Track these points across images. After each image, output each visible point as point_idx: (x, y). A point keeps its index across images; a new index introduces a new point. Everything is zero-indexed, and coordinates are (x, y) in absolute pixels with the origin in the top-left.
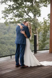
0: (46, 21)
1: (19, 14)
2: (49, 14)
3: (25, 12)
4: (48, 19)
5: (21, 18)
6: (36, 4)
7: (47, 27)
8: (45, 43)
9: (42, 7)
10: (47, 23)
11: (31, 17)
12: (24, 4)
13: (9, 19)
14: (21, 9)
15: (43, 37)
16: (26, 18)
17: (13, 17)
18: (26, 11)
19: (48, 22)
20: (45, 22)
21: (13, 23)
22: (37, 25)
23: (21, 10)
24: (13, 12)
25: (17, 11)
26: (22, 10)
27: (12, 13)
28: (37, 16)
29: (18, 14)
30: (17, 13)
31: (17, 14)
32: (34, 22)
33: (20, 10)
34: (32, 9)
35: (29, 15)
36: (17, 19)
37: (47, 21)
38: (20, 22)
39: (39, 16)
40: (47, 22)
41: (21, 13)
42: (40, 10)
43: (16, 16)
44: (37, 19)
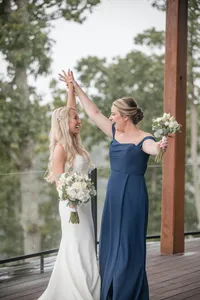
2: (84, 62)
9: (52, 22)
20: (57, 102)
22: (33, 122)
28: (28, 72)
32: (18, 105)
34: (4, 30)
39: (40, 72)
42: (45, 40)
44: (31, 90)
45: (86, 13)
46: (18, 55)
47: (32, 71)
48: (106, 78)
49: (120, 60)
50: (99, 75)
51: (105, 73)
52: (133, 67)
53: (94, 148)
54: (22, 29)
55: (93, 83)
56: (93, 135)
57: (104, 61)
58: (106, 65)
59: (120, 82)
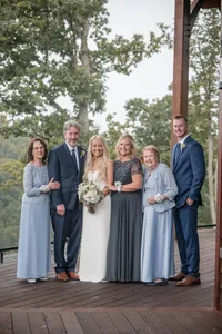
0: (116, 128)
2: (132, 103)
3: (43, 90)
6: (87, 63)
9: (107, 74)
11: (64, 111)
12: (37, 57)
14: (28, 78)
16: (44, 114)
18: (48, 85)
20: (112, 132)
25: (12, 87)
26: (30, 83)
28: (88, 109)
29: (14, 97)
30: (10, 92)
31: (10, 99)
34: (72, 80)
36: (12, 119)
37: (123, 127)
38: (25, 129)
39: (97, 110)
40: (122, 131)
41: (29, 95)
42: (101, 87)
44: (91, 122)
45: (132, 67)
46: (81, 97)
47: (92, 109)
48: (148, 115)
49: (158, 102)
50: (142, 112)
51: (146, 110)
52: (168, 107)
54: (85, 79)
55: (137, 118)
57: (146, 102)
58: (148, 105)
59: (157, 117)
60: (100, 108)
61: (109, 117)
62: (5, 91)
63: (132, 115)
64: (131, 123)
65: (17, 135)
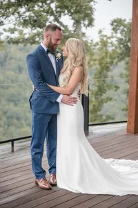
0: (105, 39)
1: (35, 18)
2: (115, 21)
3: (50, 12)
4: (112, 33)
5: (38, 29)
7: (108, 54)
8: (102, 100)
10: (110, 45)
11: (66, 27)
13: (5, 30)
14: (40, 4)
15: (97, 84)
17: (17, 27)
18: (54, 9)
19: (111, 43)
20: (102, 41)
21: (16, 42)
23: (38, 6)
24: (18, 13)
25: (29, 10)
26: (41, 7)
27: (13, 14)
28: (82, 25)
29: (30, 17)
30: (28, 14)
31: (27, 18)
33: (36, 8)
34: (70, 4)
35: (60, 20)
36: (28, 32)
37: (109, 38)
38: (37, 39)
39: (88, 26)
40: (109, 41)
41: (41, 15)
42: (91, 9)
43: (25, 23)
44: (84, 34)
46: (76, 16)
47: (85, 25)
48: (126, 29)
50: (122, 27)
51: (125, 26)
53: (119, 64)
54: (79, 3)
55: (119, 31)
56: (118, 57)
57: (125, 21)
58: (126, 23)
60: (90, 24)
61: (100, 32)
62: (24, 13)
63: (115, 30)
64: (114, 35)
65: (32, 43)
